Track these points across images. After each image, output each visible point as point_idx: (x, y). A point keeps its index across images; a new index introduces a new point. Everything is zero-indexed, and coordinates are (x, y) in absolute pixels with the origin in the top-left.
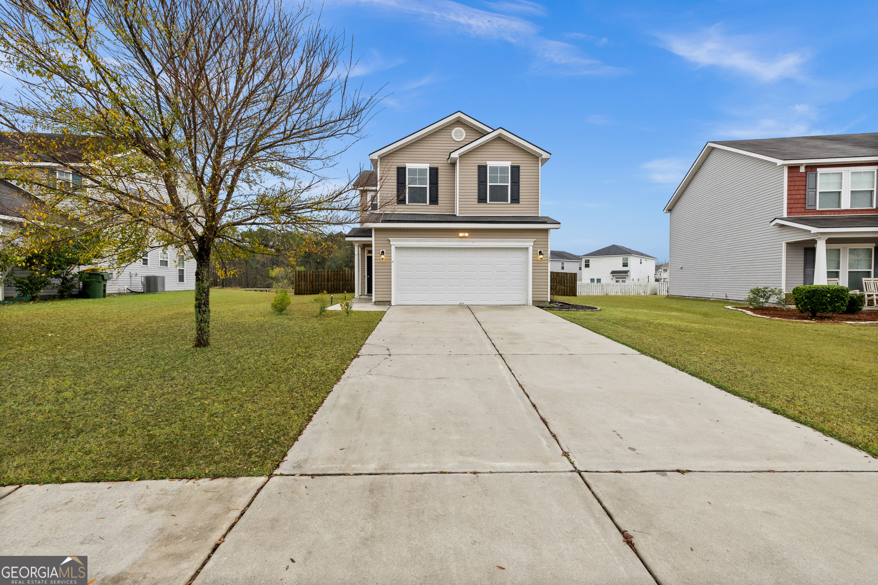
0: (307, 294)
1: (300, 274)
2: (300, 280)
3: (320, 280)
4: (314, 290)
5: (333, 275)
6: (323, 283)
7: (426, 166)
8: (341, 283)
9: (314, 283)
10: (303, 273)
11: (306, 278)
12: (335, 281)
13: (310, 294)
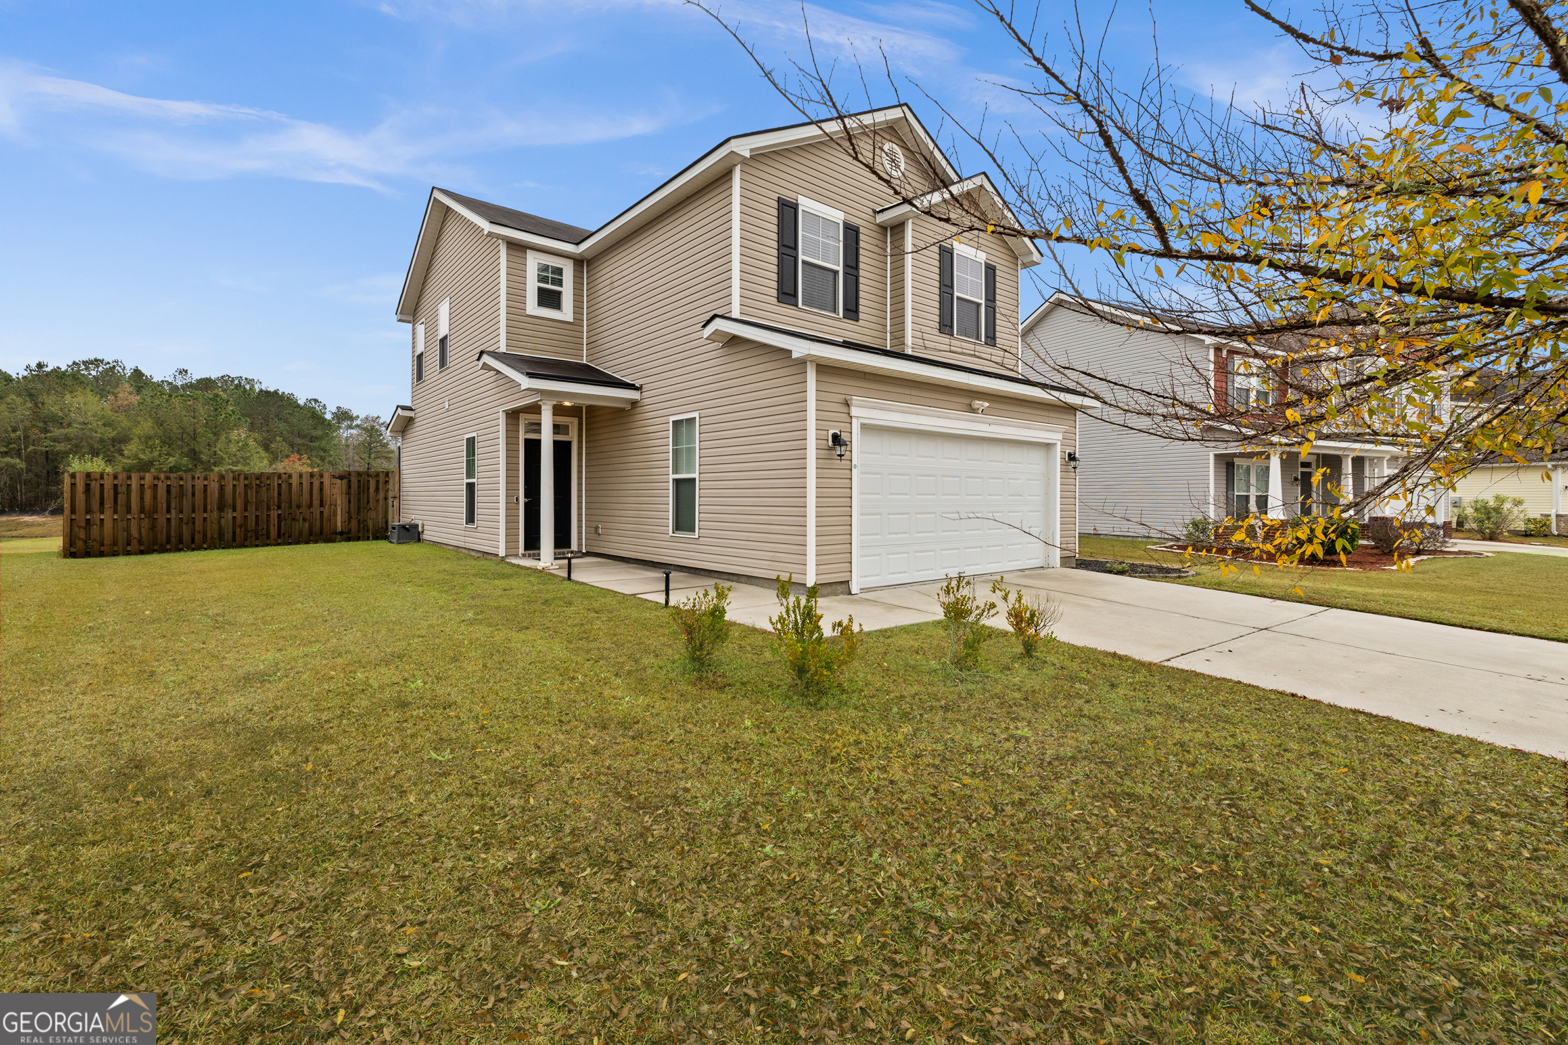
0: (128, 553)
1: (95, 486)
2: (95, 506)
3: (187, 505)
4: (162, 537)
5: (240, 489)
6: (199, 516)
7: (839, 216)
8: (274, 514)
9: (161, 518)
10: (108, 483)
11: (121, 498)
12: (252, 508)
13: (142, 552)
